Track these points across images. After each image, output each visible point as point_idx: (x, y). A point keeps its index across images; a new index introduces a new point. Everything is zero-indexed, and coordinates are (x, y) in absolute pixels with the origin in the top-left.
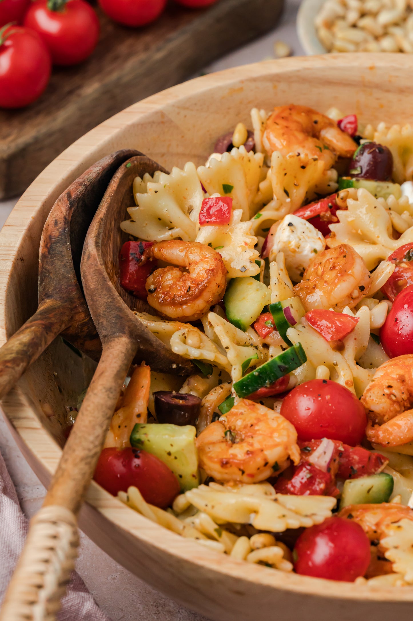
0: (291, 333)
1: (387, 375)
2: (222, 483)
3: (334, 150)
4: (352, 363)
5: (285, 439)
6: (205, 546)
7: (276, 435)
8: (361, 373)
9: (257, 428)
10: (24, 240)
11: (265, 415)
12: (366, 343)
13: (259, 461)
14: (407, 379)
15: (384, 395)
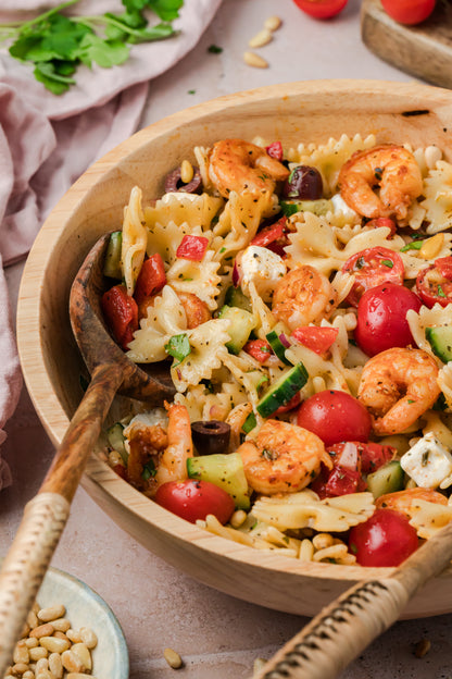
0: (288, 354)
1: (373, 373)
2: (269, 496)
3: (270, 177)
4: (341, 367)
5: (316, 449)
6: (280, 554)
7: (307, 448)
8: (350, 374)
9: (289, 444)
10: (41, 309)
11: (292, 431)
12: (347, 347)
13: (301, 472)
14: (392, 373)
15: (378, 392)
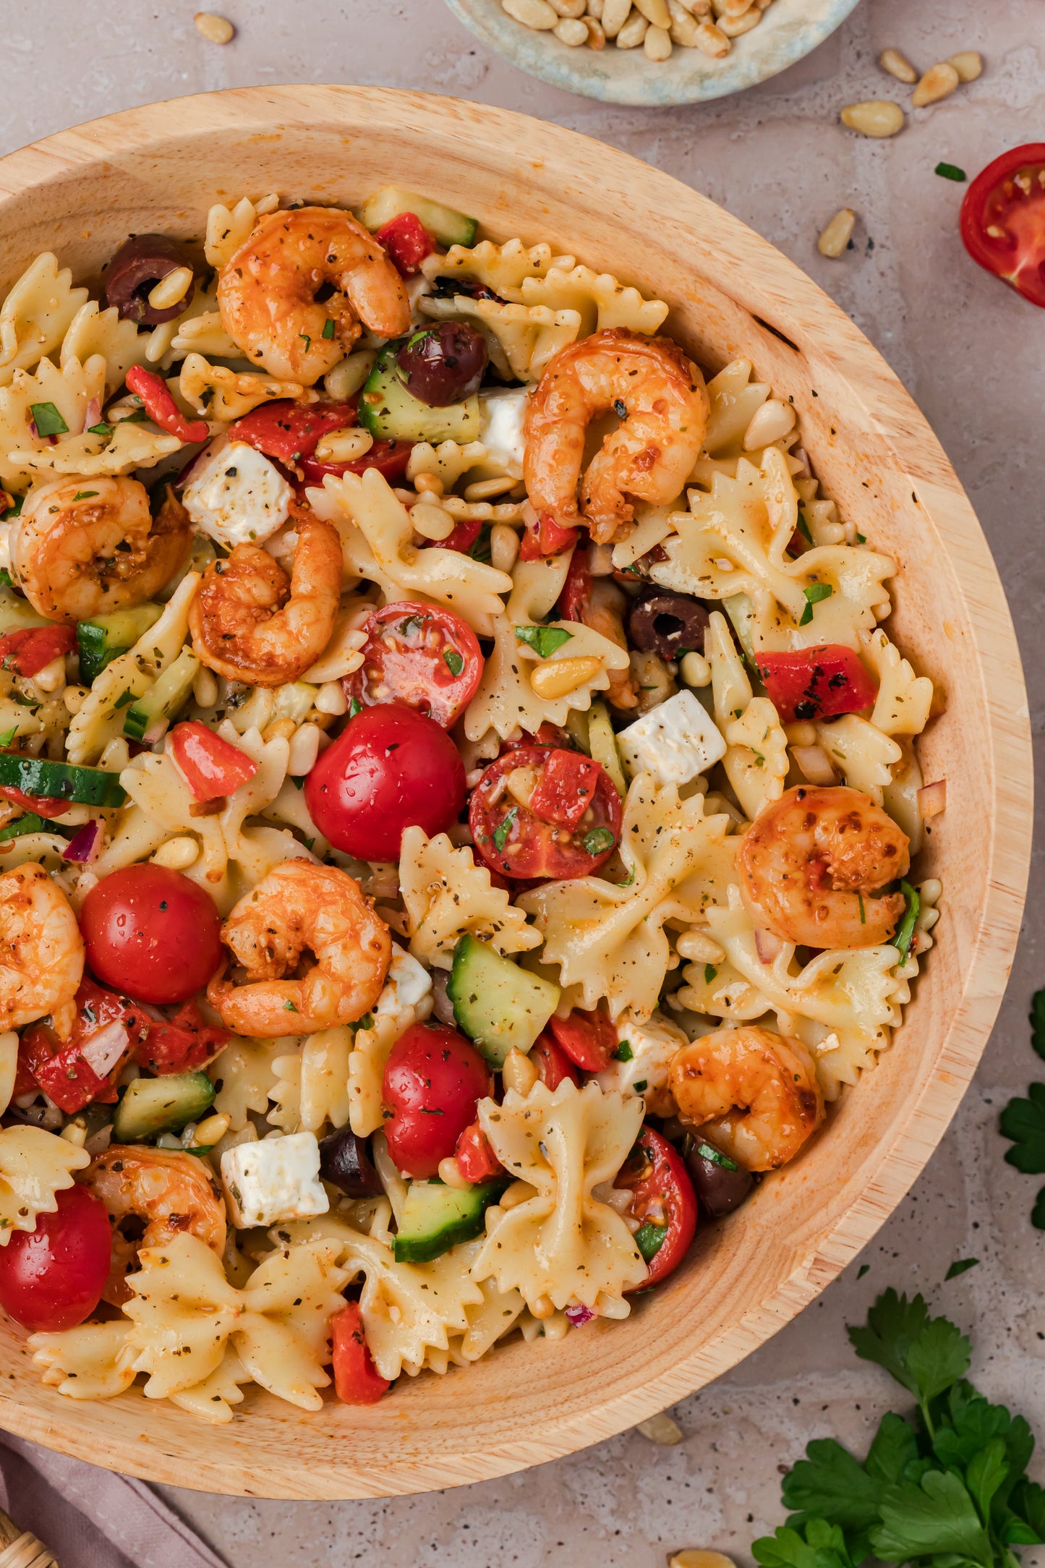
1: (280, 899)
14: (305, 926)
15: (255, 946)
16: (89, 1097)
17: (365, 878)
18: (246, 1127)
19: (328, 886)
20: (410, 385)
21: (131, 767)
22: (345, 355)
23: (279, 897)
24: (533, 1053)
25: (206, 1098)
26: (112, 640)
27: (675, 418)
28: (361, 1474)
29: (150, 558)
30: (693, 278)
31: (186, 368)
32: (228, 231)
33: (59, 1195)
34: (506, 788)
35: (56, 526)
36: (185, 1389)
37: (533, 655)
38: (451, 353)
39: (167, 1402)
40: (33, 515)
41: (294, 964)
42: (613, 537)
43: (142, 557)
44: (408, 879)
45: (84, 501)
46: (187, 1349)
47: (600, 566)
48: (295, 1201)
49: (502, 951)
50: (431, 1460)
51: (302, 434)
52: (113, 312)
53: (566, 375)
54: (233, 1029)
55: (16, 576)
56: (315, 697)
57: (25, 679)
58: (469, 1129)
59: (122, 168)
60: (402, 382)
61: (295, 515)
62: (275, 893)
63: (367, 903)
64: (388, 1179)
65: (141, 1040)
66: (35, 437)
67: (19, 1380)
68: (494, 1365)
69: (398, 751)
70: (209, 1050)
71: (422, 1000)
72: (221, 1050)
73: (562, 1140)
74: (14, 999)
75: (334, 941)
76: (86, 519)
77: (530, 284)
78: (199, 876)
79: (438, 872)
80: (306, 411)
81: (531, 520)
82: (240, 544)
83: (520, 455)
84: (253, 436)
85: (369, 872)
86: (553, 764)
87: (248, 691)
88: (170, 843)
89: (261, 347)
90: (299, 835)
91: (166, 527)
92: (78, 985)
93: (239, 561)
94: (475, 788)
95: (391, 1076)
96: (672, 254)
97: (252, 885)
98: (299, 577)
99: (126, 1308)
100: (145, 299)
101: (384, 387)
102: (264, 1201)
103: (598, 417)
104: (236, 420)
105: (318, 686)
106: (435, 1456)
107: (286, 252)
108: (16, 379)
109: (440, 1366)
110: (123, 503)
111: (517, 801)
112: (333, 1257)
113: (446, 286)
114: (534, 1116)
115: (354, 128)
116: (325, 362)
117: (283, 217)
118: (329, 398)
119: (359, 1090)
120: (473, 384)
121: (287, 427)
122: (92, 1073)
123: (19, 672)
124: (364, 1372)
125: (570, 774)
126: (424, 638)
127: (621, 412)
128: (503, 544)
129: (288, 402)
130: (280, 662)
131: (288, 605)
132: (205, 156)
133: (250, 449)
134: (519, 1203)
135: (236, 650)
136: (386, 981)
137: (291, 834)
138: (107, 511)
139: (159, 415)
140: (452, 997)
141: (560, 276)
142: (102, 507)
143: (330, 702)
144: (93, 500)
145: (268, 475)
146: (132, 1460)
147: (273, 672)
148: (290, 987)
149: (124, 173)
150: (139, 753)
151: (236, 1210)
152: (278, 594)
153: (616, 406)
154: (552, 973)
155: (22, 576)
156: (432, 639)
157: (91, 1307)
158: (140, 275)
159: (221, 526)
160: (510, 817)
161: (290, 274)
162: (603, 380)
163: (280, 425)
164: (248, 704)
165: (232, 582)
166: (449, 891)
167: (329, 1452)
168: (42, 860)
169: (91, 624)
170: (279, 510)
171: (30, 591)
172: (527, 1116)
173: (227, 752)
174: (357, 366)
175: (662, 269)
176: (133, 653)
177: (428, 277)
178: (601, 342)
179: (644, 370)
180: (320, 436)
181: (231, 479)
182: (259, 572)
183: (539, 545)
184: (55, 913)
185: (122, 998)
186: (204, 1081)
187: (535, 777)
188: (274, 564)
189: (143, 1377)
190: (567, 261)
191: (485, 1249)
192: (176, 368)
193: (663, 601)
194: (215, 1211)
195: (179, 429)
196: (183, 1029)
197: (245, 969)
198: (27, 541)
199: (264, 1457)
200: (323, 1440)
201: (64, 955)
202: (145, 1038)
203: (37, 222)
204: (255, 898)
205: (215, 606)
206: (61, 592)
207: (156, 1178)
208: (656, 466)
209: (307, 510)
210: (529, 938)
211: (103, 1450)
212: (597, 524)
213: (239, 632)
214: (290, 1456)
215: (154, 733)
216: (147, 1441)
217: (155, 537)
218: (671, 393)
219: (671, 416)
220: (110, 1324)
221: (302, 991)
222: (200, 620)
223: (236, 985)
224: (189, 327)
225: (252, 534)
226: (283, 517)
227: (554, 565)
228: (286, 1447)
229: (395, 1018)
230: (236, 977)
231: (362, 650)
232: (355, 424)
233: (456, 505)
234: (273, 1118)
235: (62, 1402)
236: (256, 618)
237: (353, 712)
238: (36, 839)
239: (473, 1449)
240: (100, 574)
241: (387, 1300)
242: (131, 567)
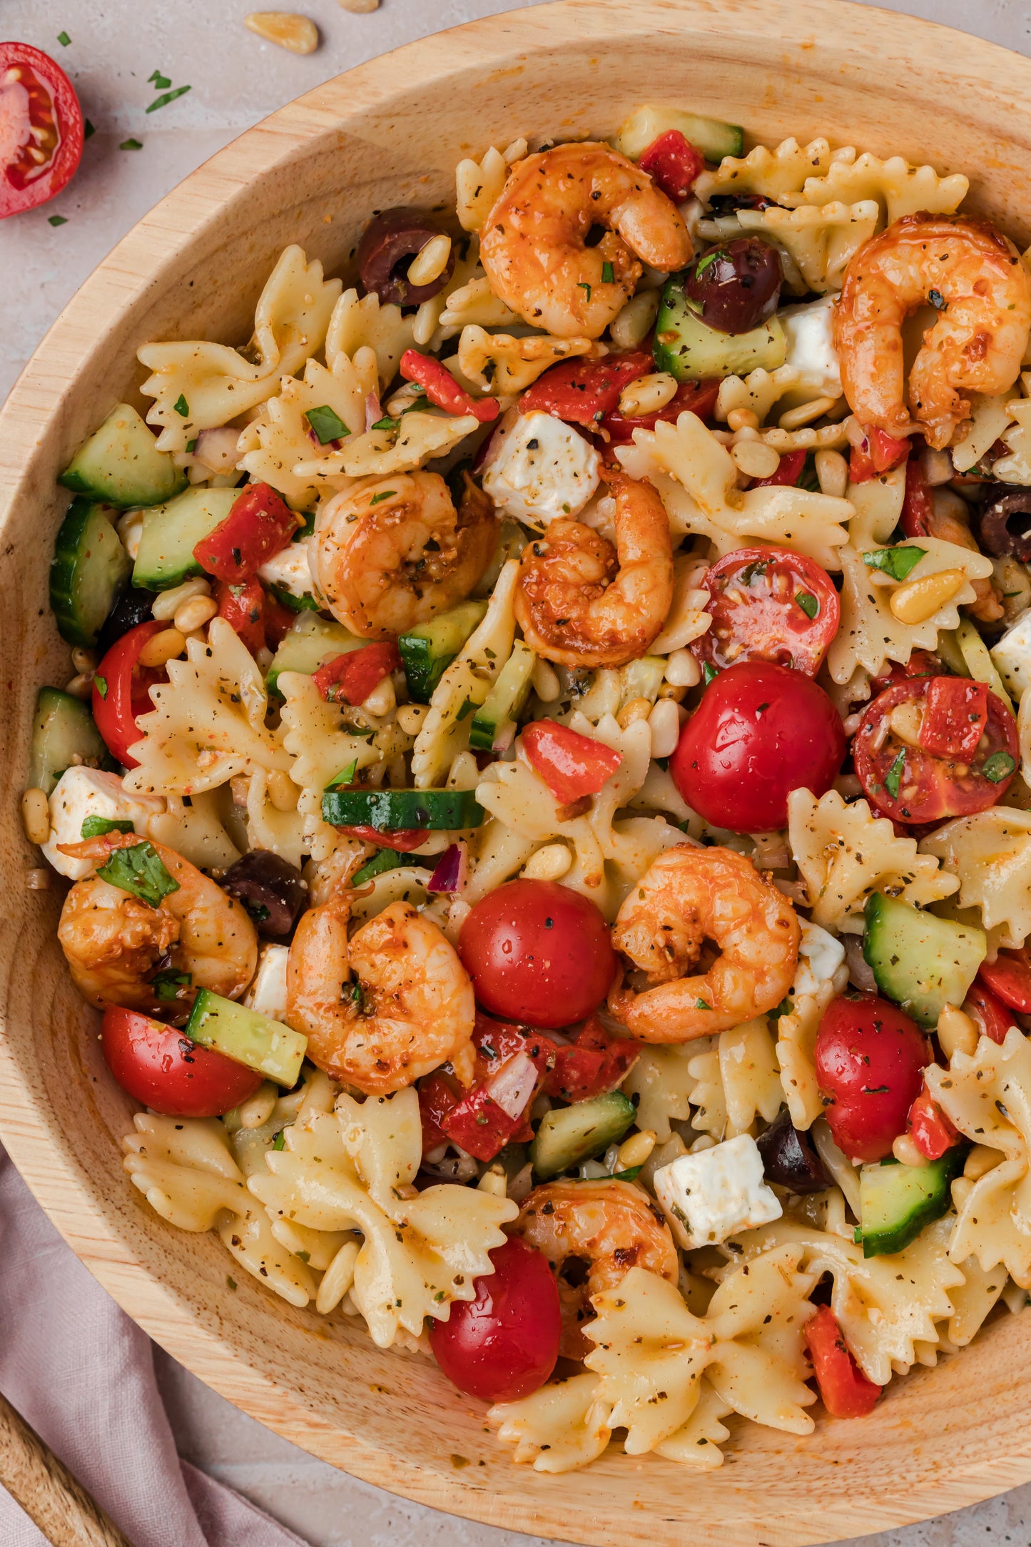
4: (605, 834)
14: (702, 916)
15: (653, 947)
16: (505, 1141)
17: (749, 851)
18: (671, 1138)
19: (718, 868)
20: (704, 317)
21: (484, 781)
22: (629, 298)
23: (668, 890)
24: (967, 1005)
25: (626, 1117)
26: (437, 649)
27: (1001, 296)
28: (881, 1503)
29: (461, 554)
30: (993, 140)
31: (464, 343)
32: (480, 188)
33: (493, 1253)
34: (890, 729)
35: (358, 535)
36: (667, 1438)
37: (888, 581)
38: (744, 271)
39: (652, 1456)
40: (329, 528)
41: (696, 958)
42: (952, 439)
43: (453, 554)
44: (800, 845)
45: (382, 503)
46: (662, 1395)
47: (938, 473)
48: (745, 1212)
49: (917, 904)
50: (956, 1473)
51: (599, 391)
52: (373, 298)
53: (870, 274)
54: (643, 1040)
55: (322, 599)
56: (665, 668)
57: (353, 709)
58: (918, 1101)
59: (357, 135)
60: (697, 315)
61: (606, 478)
62: (662, 887)
63: (765, 880)
64: (837, 1167)
65: (549, 1069)
66: (317, 444)
67: (490, 1465)
68: (987, 1347)
69: (770, 710)
70: (621, 1065)
71: (837, 971)
72: (634, 1064)
73: (1022, 1096)
74: (407, 1052)
75: (736, 927)
76: (388, 521)
77: (812, 184)
78: (577, 883)
79: (833, 832)
80: (597, 366)
81: (857, 438)
82: (554, 521)
83: (835, 372)
84: (547, 403)
85: (752, 844)
86: (936, 694)
87: (590, 676)
88: (540, 852)
89: (537, 305)
90: (672, 819)
91: (471, 517)
92: (473, 1024)
93: (557, 538)
94: (855, 735)
95: (823, 1059)
96: (967, 117)
97: (634, 884)
98: (625, 544)
99: (589, 1361)
100: (405, 279)
101: (678, 324)
102: (713, 1219)
103: (911, 314)
104: (523, 391)
105: (666, 657)
106: (958, 1468)
107: (547, 197)
108: (285, 386)
109: (930, 1359)
110: (423, 498)
111: (903, 741)
112: (795, 1264)
113: (722, 204)
114: (987, 1076)
115: (601, 43)
116: (610, 308)
117: (536, 161)
118: (618, 347)
119: (795, 1083)
120: (771, 304)
121: (582, 387)
122: (503, 1114)
123: (346, 701)
124: (853, 1381)
125: (957, 701)
126: (771, 584)
127: (938, 303)
128: (831, 470)
129: (576, 361)
130: (624, 637)
131: (619, 577)
132: (443, 104)
133: (548, 416)
134: (985, 1172)
135: (574, 635)
136: (800, 959)
137: (664, 820)
138: (410, 510)
139: (443, 399)
140: (870, 963)
141: (841, 169)
142: (404, 506)
143: (682, 673)
144: (392, 501)
145: (572, 441)
146: (630, 1534)
147: (618, 651)
148: (697, 983)
149: (361, 141)
150: (487, 764)
151: (682, 1232)
152: (606, 566)
153: (931, 297)
154: (973, 916)
155: (329, 597)
156: (779, 583)
157: (550, 1368)
158: (394, 252)
159: (532, 505)
160: (899, 760)
161: (556, 221)
162: (912, 271)
163: (574, 386)
164: (594, 689)
165: (554, 564)
166: (848, 850)
167: (839, 1482)
168: (406, 896)
169: (411, 636)
170: (589, 477)
171: (340, 612)
172: (980, 1075)
173: (582, 745)
174: (642, 308)
175: (955, 138)
176: (463, 657)
177: (701, 199)
178: (902, 231)
179: (954, 252)
180: (620, 390)
181: (534, 452)
182: (581, 547)
183: (871, 462)
184: (434, 952)
185: (520, 1027)
186: (621, 1100)
187: (919, 711)
188: (595, 535)
189: (620, 1434)
190: (848, 152)
191: (959, 1227)
192: (451, 346)
193: (1014, 499)
194: (661, 1237)
195: (468, 409)
196: (591, 1048)
197: (644, 973)
198: (328, 558)
199: (772, 1502)
200: (829, 1468)
201: (453, 996)
202: (552, 1066)
203: (276, 212)
204: (642, 895)
205: (540, 592)
206: (374, 606)
207: (592, 1214)
208: (989, 352)
209: (619, 471)
210: (946, 885)
211: (598, 1529)
212: (933, 428)
213: (574, 614)
214: (799, 1496)
215: (503, 740)
216: (642, 1508)
217: (463, 529)
218: (991, 270)
219: (995, 295)
220: (572, 1380)
221: (712, 986)
222: (528, 609)
223: (637, 992)
224: (458, 299)
225: (566, 508)
226: (594, 483)
227: (890, 481)
228: (792, 1485)
229: (814, 997)
230: (635, 982)
231: (705, 610)
232: (653, 370)
233: (777, 437)
234: (698, 1122)
235: (543, 1481)
236: (587, 596)
237: (708, 678)
238: (396, 876)
239: (997, 1453)
240: (411, 580)
241: (862, 1299)
242: (443, 567)
